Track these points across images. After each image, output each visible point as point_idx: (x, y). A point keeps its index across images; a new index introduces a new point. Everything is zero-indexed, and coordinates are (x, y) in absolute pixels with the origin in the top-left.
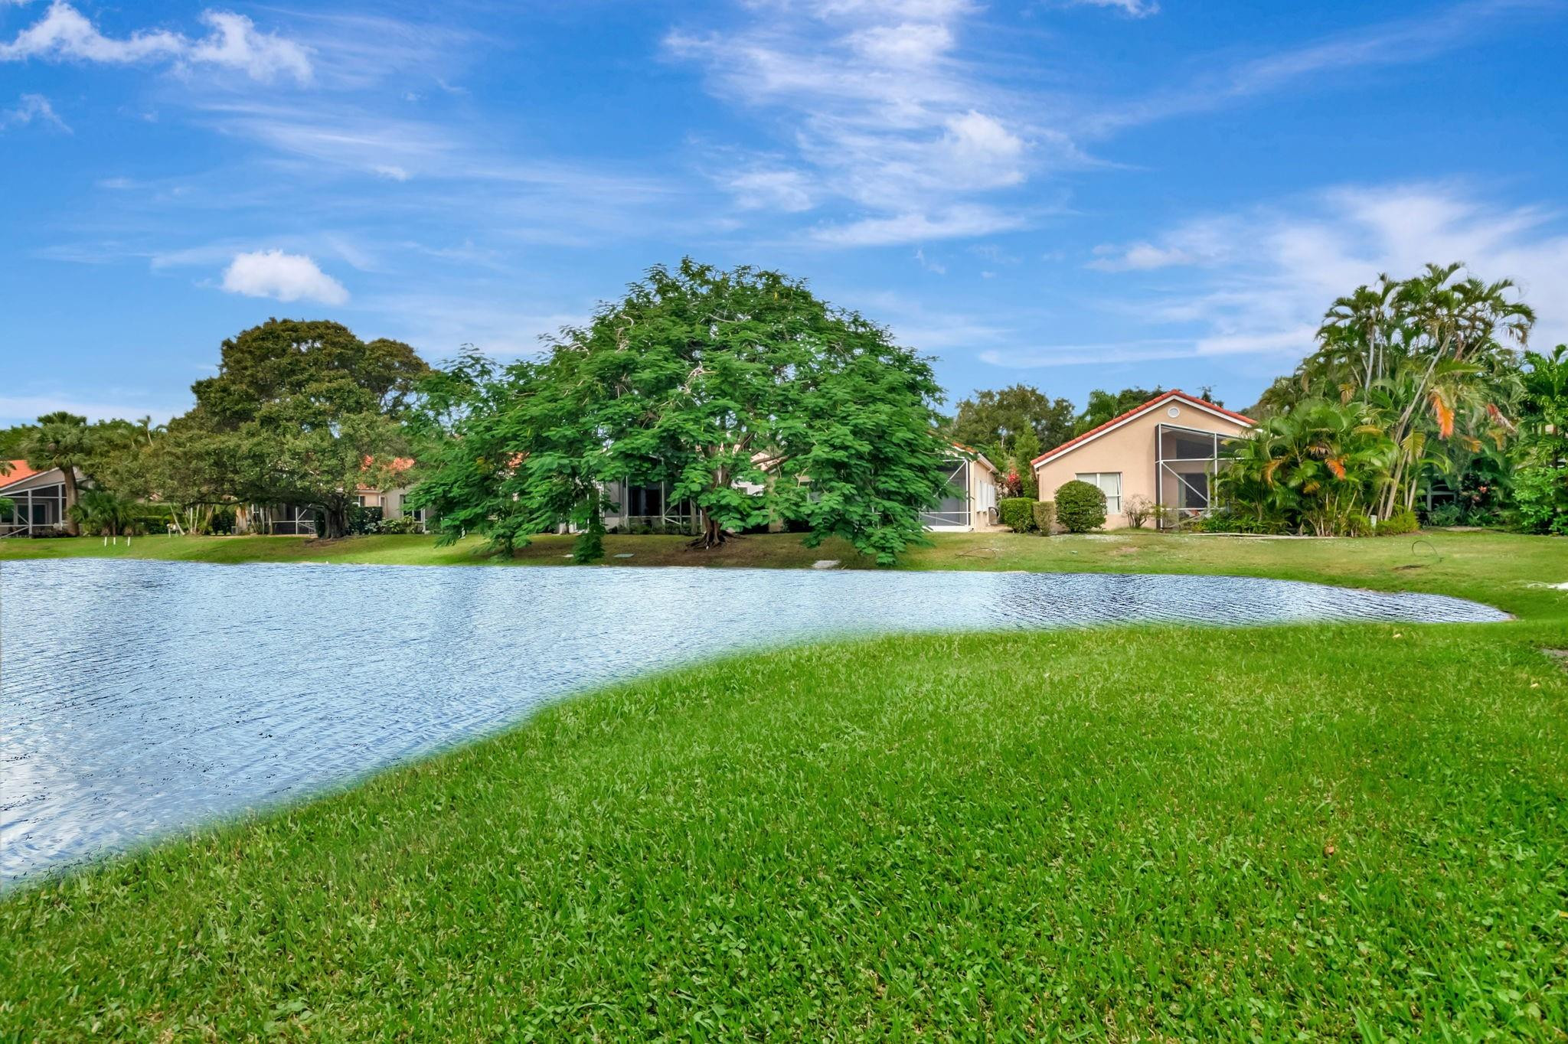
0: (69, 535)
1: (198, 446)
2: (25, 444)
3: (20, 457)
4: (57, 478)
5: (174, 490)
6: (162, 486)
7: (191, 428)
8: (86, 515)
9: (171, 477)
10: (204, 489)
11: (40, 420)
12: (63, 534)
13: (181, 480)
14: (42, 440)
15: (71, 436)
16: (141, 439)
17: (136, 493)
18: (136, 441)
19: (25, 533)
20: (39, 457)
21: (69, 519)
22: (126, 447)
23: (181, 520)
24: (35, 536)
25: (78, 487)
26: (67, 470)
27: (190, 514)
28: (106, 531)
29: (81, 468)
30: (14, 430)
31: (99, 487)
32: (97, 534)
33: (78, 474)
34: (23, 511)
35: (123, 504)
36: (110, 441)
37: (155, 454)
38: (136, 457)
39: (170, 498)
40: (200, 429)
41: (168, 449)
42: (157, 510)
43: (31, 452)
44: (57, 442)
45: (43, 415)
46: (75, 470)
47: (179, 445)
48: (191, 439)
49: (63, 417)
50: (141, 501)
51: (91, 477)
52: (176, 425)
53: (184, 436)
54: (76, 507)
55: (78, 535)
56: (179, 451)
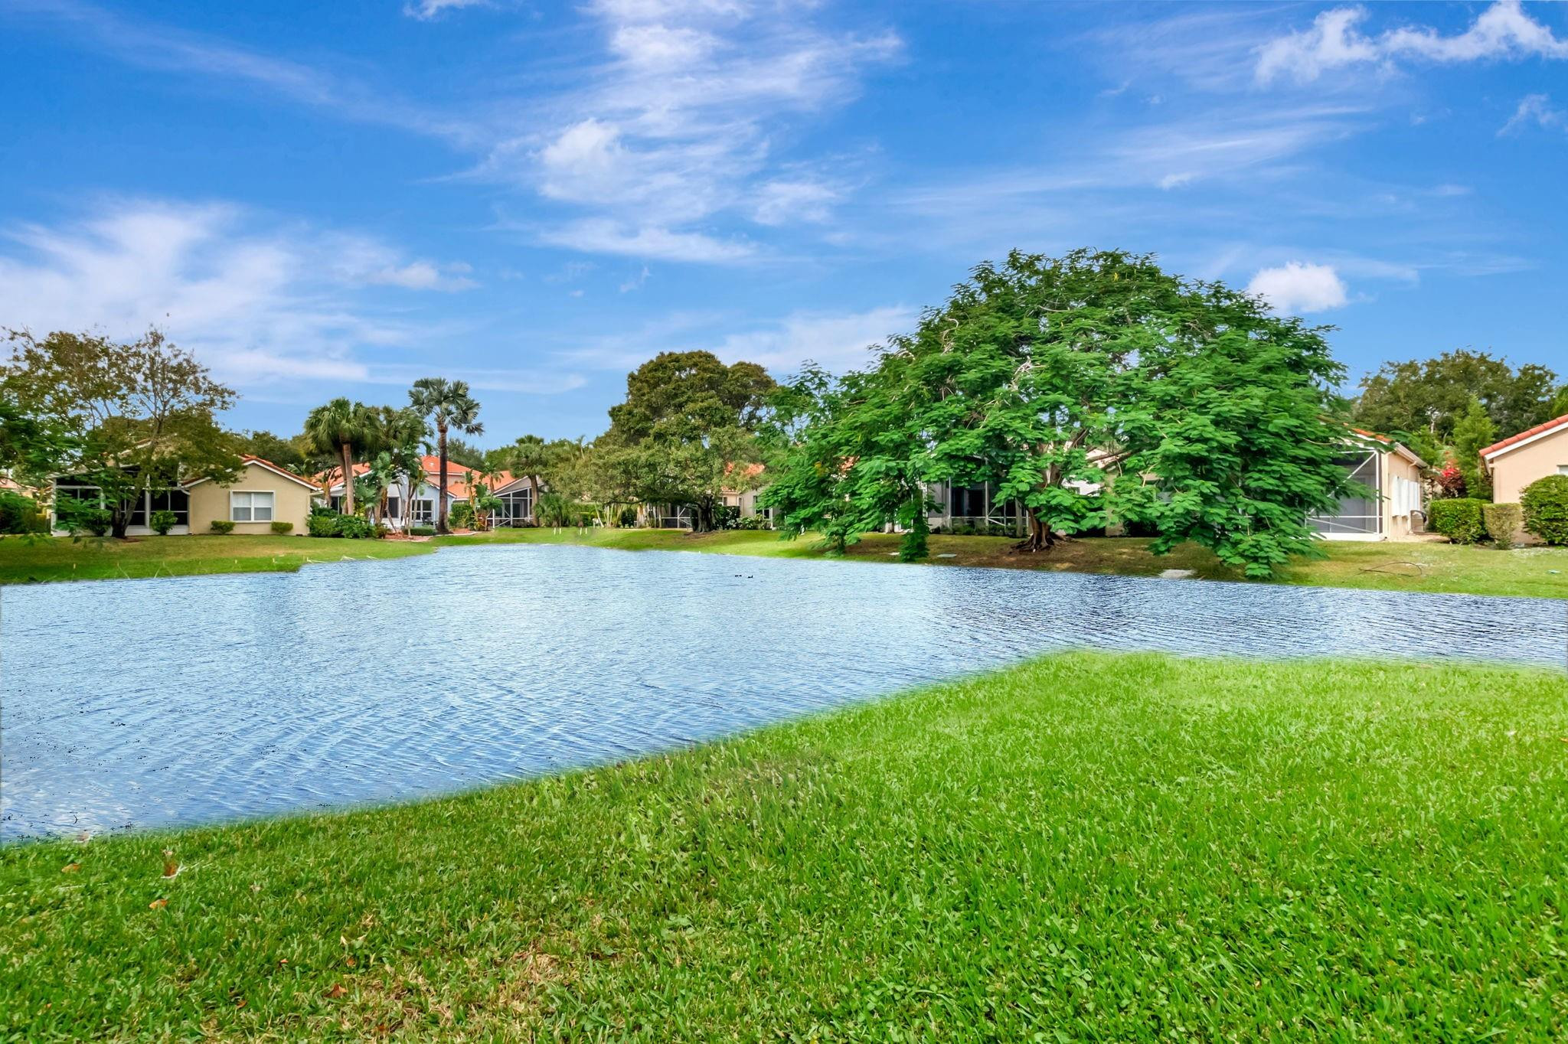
0: (533, 526)
1: (613, 458)
2: (509, 460)
3: (505, 469)
4: (526, 484)
5: (598, 492)
6: (590, 489)
7: (608, 444)
8: (543, 511)
9: (596, 483)
10: (617, 492)
11: (518, 441)
12: (530, 526)
13: (602, 485)
14: (518, 456)
15: (535, 452)
16: (577, 453)
17: (574, 495)
18: (574, 455)
19: (508, 524)
20: (517, 469)
21: (534, 514)
22: (568, 460)
23: (602, 516)
24: (514, 527)
25: (539, 490)
26: (532, 478)
27: (607, 511)
28: (555, 523)
29: (541, 476)
30: (503, 450)
31: (552, 491)
32: (550, 525)
33: (539, 481)
34: (507, 507)
35: (566, 502)
36: (558, 456)
37: (586, 465)
38: (574, 467)
39: (595, 499)
40: (614, 444)
41: (594, 461)
42: (586, 507)
43: (513, 465)
44: (527, 457)
45: (519, 438)
46: (537, 477)
47: (600, 457)
48: (608, 453)
49: (530, 439)
50: (577, 501)
51: (547, 482)
52: (600, 442)
53: (603, 451)
54: (537, 505)
55: (539, 526)
56: (600, 462)
